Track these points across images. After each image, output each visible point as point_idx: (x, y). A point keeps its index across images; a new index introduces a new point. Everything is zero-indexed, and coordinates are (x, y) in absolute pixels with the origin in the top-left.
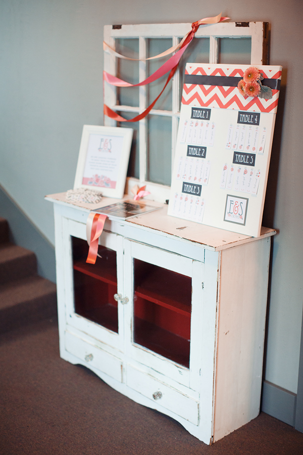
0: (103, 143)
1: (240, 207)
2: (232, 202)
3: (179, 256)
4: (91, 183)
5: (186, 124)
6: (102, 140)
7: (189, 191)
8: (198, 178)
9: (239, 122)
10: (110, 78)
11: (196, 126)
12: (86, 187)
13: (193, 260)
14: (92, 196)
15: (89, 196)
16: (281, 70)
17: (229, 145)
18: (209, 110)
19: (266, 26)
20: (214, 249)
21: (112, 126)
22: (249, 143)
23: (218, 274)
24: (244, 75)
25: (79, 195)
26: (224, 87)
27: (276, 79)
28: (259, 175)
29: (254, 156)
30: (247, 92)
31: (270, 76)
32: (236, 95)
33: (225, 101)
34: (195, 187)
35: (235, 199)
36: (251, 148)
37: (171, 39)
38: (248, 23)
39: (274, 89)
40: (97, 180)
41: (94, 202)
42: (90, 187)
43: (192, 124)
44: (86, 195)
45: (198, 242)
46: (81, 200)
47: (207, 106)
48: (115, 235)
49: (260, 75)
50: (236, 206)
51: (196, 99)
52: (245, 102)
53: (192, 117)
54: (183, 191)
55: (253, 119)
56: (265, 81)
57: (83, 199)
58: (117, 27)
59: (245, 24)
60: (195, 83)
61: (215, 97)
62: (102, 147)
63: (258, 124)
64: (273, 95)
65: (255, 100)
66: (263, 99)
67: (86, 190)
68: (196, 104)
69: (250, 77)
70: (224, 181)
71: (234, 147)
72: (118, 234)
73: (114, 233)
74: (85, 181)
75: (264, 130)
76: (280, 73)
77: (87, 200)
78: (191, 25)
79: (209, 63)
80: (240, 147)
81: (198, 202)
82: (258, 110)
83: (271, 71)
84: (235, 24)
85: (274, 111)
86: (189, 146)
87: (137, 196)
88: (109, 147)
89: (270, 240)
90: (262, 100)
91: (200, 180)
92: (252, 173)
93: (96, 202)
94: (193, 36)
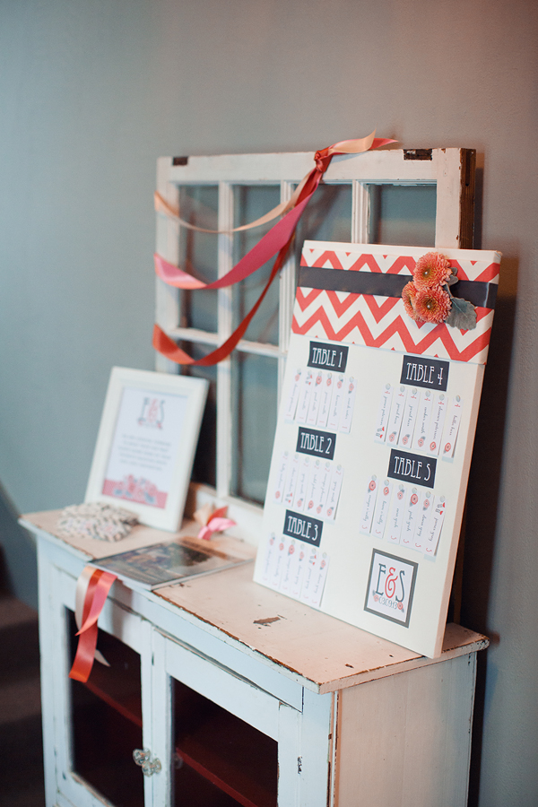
0: (147, 408)
1: (398, 582)
2: (383, 568)
3: (254, 689)
4: (119, 491)
5: (297, 378)
6: (146, 401)
7: (298, 533)
8: (316, 505)
9: (404, 381)
10: (168, 269)
11: (317, 383)
12: (108, 500)
13: (282, 703)
14: (110, 523)
15: (103, 523)
16: (498, 262)
17: (382, 433)
18: (345, 350)
19: (468, 157)
20: (316, 687)
21: (170, 373)
22: (423, 431)
23: (330, 745)
24: (415, 270)
25: (83, 520)
26: (376, 297)
27: (485, 283)
28: (441, 509)
29: (433, 462)
30: (419, 310)
31: (472, 275)
32: (399, 316)
33: (376, 330)
34: (309, 525)
35: (389, 562)
36: (427, 443)
37: (276, 188)
38: (430, 151)
39: (481, 306)
40: (131, 488)
41: (111, 538)
42: (116, 503)
43: (310, 380)
44: (99, 521)
45: (284, 666)
46: (85, 532)
47: (340, 340)
48: (138, 619)
49: (449, 272)
50: (391, 578)
51: (319, 322)
52: (418, 335)
53: (310, 364)
54: (286, 532)
55: (435, 374)
56: (460, 288)
57: (88, 529)
58: (180, 161)
59: (424, 154)
60: (318, 287)
61: (358, 321)
62: (145, 416)
63: (443, 388)
64: (477, 319)
65: (440, 332)
66: (456, 328)
67: (103, 509)
68: (318, 333)
69: (427, 276)
70: (367, 517)
71: (392, 438)
72: (144, 619)
73: (137, 614)
74: (108, 487)
75: (457, 403)
76: (496, 268)
77: (97, 533)
78: (312, 155)
79: (350, 241)
80: (405, 441)
81: (314, 560)
82: (444, 355)
83: (475, 264)
84: (403, 154)
85: (479, 358)
86: (302, 430)
87: (205, 530)
88: (159, 417)
89: (474, 660)
90: (454, 332)
91: (319, 510)
92: (427, 504)
93: (115, 538)
94: (318, 181)
